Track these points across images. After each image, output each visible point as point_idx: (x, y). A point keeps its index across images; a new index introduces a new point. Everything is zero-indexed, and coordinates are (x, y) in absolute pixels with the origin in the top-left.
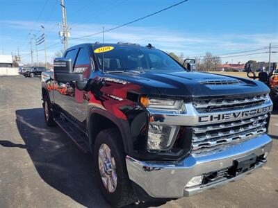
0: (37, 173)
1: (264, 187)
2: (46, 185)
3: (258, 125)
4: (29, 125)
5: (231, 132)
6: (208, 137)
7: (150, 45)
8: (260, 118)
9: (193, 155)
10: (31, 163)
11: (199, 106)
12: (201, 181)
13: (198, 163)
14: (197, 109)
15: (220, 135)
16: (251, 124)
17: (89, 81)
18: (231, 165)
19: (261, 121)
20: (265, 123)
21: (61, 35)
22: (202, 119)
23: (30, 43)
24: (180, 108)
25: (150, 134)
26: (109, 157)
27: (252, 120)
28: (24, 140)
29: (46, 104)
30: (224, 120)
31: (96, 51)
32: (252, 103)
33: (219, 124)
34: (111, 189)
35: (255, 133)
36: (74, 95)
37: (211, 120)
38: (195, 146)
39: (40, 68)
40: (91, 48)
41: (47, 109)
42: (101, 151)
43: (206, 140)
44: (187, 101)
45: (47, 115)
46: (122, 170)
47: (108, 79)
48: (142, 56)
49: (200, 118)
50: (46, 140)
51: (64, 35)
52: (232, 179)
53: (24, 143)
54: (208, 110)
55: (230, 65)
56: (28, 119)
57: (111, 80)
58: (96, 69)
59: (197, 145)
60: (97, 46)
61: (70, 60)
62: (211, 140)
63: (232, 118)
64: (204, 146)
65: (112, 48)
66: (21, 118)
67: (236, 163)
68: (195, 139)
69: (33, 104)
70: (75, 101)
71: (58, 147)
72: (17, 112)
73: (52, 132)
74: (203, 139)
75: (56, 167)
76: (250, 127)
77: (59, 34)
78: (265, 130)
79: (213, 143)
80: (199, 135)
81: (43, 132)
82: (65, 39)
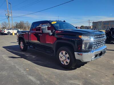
5: (99, 44)
12: (94, 57)
19: (104, 42)
21: (7, 15)
22: (95, 40)
31: (52, 23)
38: (93, 48)
51: (8, 15)
61: (47, 26)
62: (96, 46)
65: (56, 22)
71: (34, 57)
73: (26, 53)
82: (8, 17)
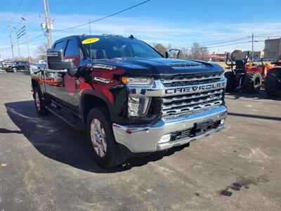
0: (36, 150)
1: (225, 149)
2: (46, 158)
3: (215, 98)
4: (21, 115)
5: (193, 103)
6: (174, 106)
7: (132, 36)
8: (216, 92)
9: (163, 119)
10: (30, 144)
11: (165, 82)
12: (169, 138)
13: (166, 124)
14: (164, 84)
15: (184, 104)
16: (209, 97)
17: (79, 69)
18: (192, 126)
19: (217, 95)
20: (221, 96)
21: (44, 27)
22: (168, 91)
23: (10, 36)
24: (151, 83)
25: (130, 104)
26: (99, 129)
27: (209, 94)
28: (19, 127)
29: (37, 95)
30: (185, 93)
31: (84, 42)
32: (208, 80)
33: (182, 96)
34: (102, 154)
35: (212, 104)
36: (64, 85)
37: (175, 92)
38: (164, 113)
39: (22, 62)
40: (79, 39)
41: (37, 99)
42: (92, 126)
43: (173, 108)
44: (157, 78)
45: (38, 105)
46: (110, 137)
47: (96, 67)
48: (125, 46)
49: (166, 91)
50: (40, 126)
51: (46, 27)
52: (193, 138)
53: (19, 130)
54: (173, 85)
55: (217, 55)
56: (20, 110)
57: (99, 67)
58: (85, 58)
59: (166, 112)
60: (85, 37)
61: (61, 51)
62: (176, 108)
63: (191, 91)
64: (171, 113)
65: (98, 39)
66: (12, 109)
67: (195, 124)
68: (164, 107)
69: (22, 98)
70: (64, 90)
71: (52, 131)
72: (7, 105)
74: (170, 107)
75: (53, 145)
76: (209, 99)
77: (42, 26)
78: (221, 102)
79: (178, 111)
80: (167, 104)
81: (36, 120)
82: (48, 31)
